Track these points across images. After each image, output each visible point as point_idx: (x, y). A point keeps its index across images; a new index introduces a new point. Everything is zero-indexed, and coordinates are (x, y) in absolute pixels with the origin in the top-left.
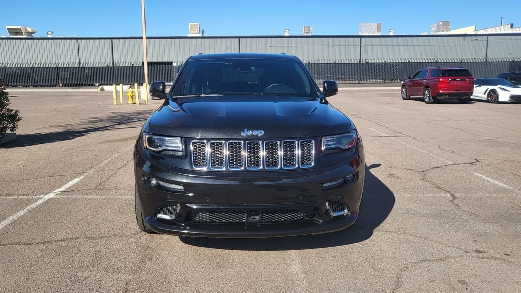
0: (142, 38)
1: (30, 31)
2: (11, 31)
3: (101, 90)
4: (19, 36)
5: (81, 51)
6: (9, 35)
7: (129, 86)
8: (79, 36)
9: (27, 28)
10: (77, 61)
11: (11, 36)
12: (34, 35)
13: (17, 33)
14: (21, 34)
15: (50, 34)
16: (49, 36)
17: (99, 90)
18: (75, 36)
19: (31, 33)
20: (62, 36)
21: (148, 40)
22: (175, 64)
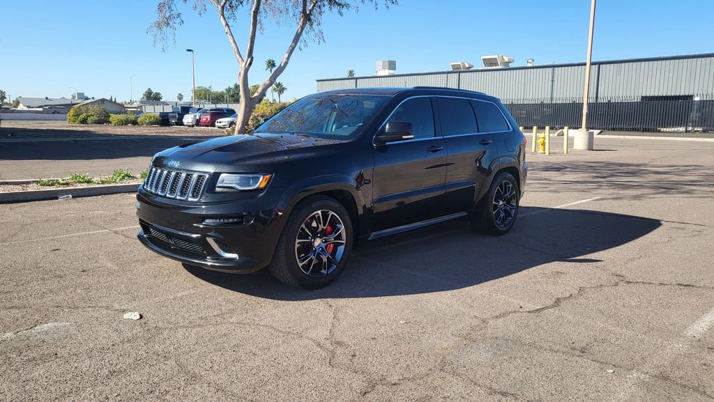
0: (585, 64)
1: (507, 60)
2: (487, 62)
3: (558, 135)
4: (494, 67)
5: (555, 83)
6: (482, 67)
7: (599, 131)
8: (556, 63)
9: (504, 57)
10: (549, 97)
11: (486, 68)
12: (511, 65)
13: (492, 64)
14: (496, 64)
15: (530, 63)
16: (529, 65)
17: (556, 134)
18: (551, 63)
19: (509, 62)
20: (540, 65)
21: (594, 66)
22: (697, 99)
